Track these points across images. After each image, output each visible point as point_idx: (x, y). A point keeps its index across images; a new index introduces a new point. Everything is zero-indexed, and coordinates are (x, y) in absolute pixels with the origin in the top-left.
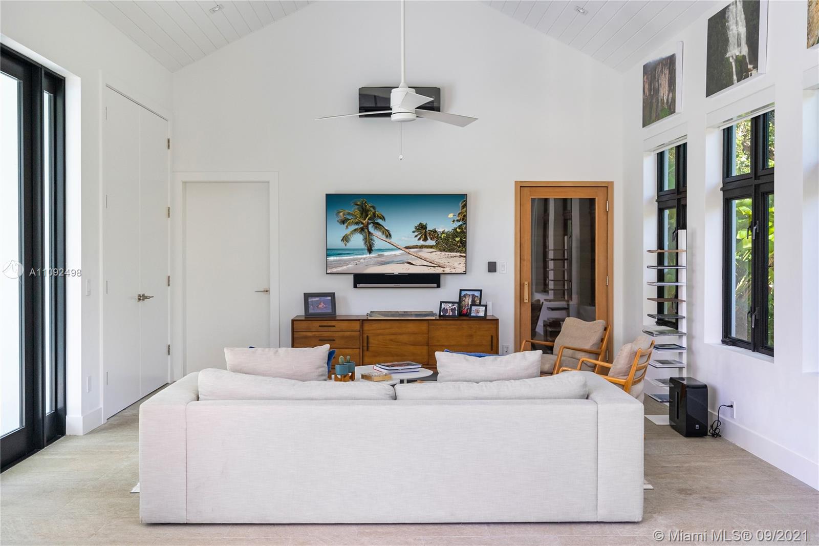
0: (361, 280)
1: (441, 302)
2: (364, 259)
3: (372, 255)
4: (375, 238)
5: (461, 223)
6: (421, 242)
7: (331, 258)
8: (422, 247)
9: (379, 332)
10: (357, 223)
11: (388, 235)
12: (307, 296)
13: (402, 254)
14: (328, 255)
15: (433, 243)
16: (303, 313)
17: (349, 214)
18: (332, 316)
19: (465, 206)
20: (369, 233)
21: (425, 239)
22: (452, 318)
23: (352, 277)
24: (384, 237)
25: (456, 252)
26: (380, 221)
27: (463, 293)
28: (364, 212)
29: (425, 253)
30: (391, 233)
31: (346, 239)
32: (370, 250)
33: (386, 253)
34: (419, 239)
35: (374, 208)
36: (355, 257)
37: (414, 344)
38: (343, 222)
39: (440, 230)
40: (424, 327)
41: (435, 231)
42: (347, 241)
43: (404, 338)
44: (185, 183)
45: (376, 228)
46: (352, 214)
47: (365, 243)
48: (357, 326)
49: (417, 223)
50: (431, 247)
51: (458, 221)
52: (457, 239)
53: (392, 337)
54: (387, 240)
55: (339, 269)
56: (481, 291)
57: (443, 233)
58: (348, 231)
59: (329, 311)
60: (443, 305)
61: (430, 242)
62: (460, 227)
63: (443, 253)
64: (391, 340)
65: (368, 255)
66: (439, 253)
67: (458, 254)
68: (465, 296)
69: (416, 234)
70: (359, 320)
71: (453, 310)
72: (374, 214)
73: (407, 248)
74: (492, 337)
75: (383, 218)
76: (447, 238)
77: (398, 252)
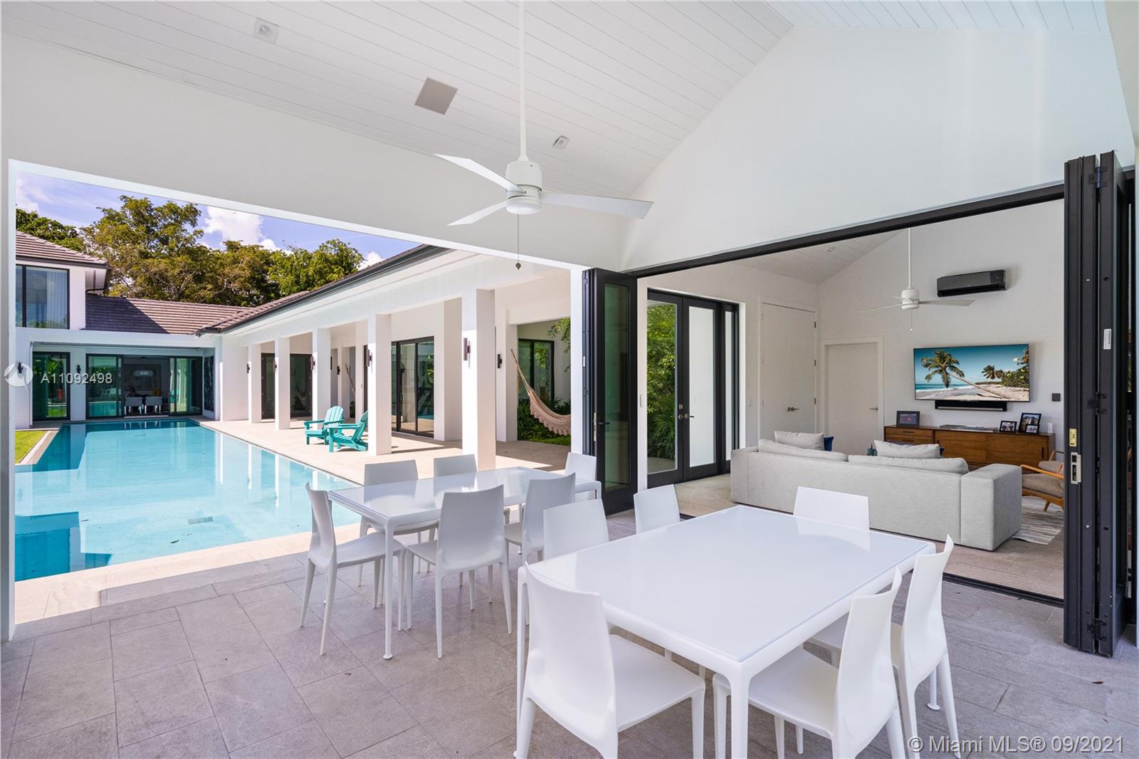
0: (940, 404)
1: (1002, 422)
2: (943, 391)
3: (949, 389)
4: (951, 377)
5: (1025, 365)
6: (989, 380)
7: (918, 391)
8: (990, 383)
9: (947, 438)
10: (937, 367)
11: (962, 375)
12: (899, 413)
13: (973, 389)
14: (916, 389)
15: (1000, 380)
16: (895, 424)
17: (930, 360)
18: (916, 426)
19: (1027, 353)
20: (947, 373)
21: (993, 377)
22: (1011, 433)
23: (934, 402)
24: (958, 376)
25: (1021, 387)
26: (955, 365)
27: (1025, 416)
28: (942, 358)
29: (992, 388)
30: (964, 373)
31: (928, 377)
32: (947, 385)
33: (960, 388)
34: (988, 377)
35: (950, 355)
36: (936, 390)
37: (975, 448)
38: (926, 366)
39: (1005, 370)
40: (983, 437)
41: (1001, 372)
42: (930, 379)
43: (967, 444)
44: (827, 346)
45: (952, 370)
46: (933, 361)
47: (943, 381)
48: (930, 433)
49: (986, 366)
50: (998, 383)
51: (1022, 363)
52: (1022, 377)
53: (957, 442)
54: (962, 378)
55: (928, 397)
56: (1040, 415)
57: (1009, 372)
58: (930, 372)
59: (915, 423)
60: (1003, 423)
61: (997, 380)
62: (1023, 368)
63: (1009, 388)
64: (956, 444)
65: (946, 389)
66: (1005, 388)
67: (1022, 389)
68: (1026, 418)
69: (985, 373)
70: (931, 430)
71: (1011, 427)
72: (950, 360)
73: (977, 384)
74: (1043, 448)
75: (957, 363)
76: (1012, 377)
77: (970, 387)
